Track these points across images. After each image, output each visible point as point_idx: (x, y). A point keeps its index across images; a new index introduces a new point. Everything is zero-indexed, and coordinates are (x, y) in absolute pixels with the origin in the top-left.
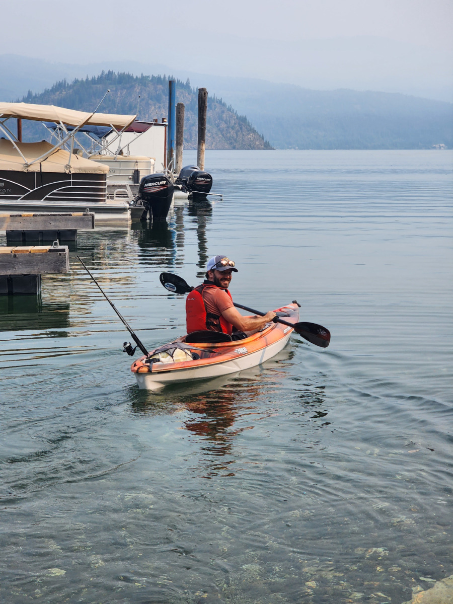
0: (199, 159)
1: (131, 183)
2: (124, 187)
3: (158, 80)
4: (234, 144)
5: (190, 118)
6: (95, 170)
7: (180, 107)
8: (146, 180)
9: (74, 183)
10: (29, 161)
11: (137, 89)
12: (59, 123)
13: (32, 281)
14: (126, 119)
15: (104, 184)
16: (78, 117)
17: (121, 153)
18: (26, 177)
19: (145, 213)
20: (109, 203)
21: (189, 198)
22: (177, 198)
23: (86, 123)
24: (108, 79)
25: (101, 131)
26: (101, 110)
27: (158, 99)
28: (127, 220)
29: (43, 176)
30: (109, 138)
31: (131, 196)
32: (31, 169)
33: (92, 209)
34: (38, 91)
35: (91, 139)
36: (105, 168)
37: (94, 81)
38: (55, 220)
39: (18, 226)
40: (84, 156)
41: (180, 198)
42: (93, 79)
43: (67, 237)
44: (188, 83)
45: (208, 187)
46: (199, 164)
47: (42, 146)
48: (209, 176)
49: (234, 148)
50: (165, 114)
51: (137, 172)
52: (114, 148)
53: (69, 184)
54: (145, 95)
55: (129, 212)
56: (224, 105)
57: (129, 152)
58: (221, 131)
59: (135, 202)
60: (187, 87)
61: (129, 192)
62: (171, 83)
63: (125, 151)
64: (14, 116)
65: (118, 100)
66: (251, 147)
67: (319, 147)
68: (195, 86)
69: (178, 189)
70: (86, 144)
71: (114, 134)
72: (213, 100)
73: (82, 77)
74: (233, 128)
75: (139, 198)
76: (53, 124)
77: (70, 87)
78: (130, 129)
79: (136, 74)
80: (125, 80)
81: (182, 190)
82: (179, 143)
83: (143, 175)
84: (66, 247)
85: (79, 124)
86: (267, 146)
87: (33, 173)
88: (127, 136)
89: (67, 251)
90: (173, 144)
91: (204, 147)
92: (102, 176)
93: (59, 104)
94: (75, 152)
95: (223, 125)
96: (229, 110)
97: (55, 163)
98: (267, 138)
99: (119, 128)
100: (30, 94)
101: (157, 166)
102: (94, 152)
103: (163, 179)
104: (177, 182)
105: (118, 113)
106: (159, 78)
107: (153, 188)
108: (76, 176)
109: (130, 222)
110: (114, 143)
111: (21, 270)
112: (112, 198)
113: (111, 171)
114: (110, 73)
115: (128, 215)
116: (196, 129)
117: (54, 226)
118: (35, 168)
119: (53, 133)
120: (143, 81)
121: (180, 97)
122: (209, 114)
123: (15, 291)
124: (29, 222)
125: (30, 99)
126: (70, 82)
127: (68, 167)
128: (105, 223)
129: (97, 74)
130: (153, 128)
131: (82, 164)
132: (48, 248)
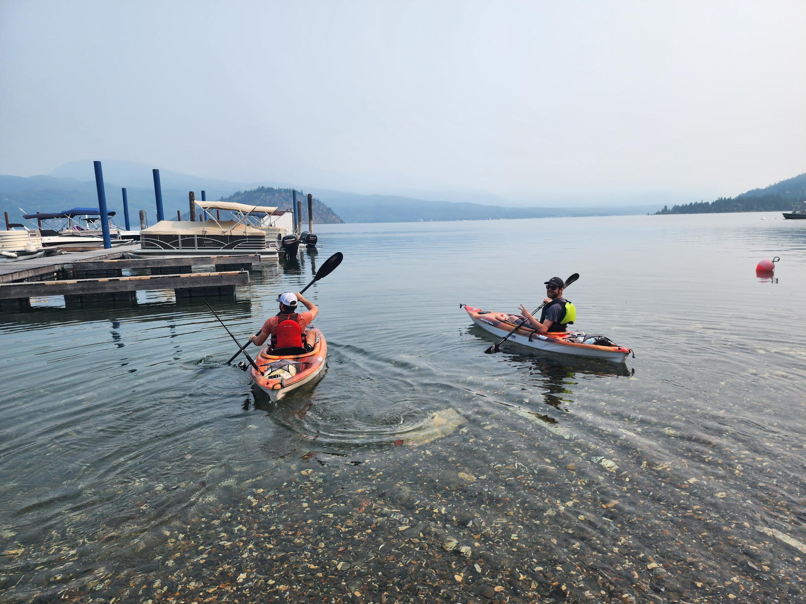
0: (310, 228)
1: (277, 240)
2: (274, 242)
3: (287, 191)
4: (326, 222)
5: (304, 208)
6: (259, 233)
7: (299, 203)
8: (285, 238)
9: (248, 241)
10: (224, 230)
11: (277, 195)
12: (239, 211)
13: (231, 289)
14: (273, 209)
15: (264, 241)
16: (249, 208)
17: (271, 226)
18: (224, 238)
19: (286, 254)
20: (267, 250)
21: (306, 247)
22: (301, 247)
23: (253, 211)
24: (261, 190)
25: (261, 215)
26: (259, 205)
27: (287, 200)
28: (277, 258)
29: (232, 238)
30: (265, 218)
31: (278, 246)
32: (226, 234)
33: (259, 253)
34: (226, 196)
35: (256, 219)
36: (265, 232)
37: (255, 191)
38: (240, 259)
39: (221, 262)
40: (253, 227)
41: (302, 247)
42: (254, 191)
43: (248, 266)
44: (302, 192)
45: (315, 241)
46: (310, 231)
47: (231, 223)
48: (315, 236)
49: (326, 223)
50: (292, 206)
51: (280, 235)
52: (267, 223)
53: (246, 241)
54: (281, 198)
55: (278, 254)
56: (320, 202)
57: (275, 226)
58: (319, 215)
59: (280, 249)
60: (301, 193)
61: (277, 244)
62: (294, 192)
63: (273, 225)
64: (215, 208)
65: (267, 200)
66: (334, 222)
67: (366, 222)
68: (306, 193)
69: (301, 243)
70: (253, 222)
71: (267, 217)
72: (315, 200)
73: (249, 189)
74: (325, 213)
75: (282, 247)
76: (236, 212)
77: (242, 194)
78: (275, 214)
79: (276, 188)
80: (270, 191)
81: (303, 243)
82: (300, 221)
83: (283, 236)
84: (248, 271)
85: (249, 212)
86: (342, 222)
87: (227, 236)
88: (274, 218)
89: (248, 273)
90: (297, 221)
91: (312, 222)
92: (263, 237)
93: (238, 202)
94: (248, 225)
95: (320, 212)
96: (323, 205)
97: (238, 231)
98: (341, 218)
99: (269, 213)
100: (222, 198)
101: (290, 232)
102: (258, 225)
103: (294, 237)
104: (300, 239)
105: (268, 206)
106: (287, 190)
107: (289, 242)
108: (249, 237)
109: (278, 259)
110: (267, 221)
111: (225, 283)
112: (268, 247)
113: (267, 234)
114: (263, 188)
115: (277, 255)
116: (307, 214)
117: (239, 261)
118: (228, 234)
119: (236, 216)
120: (279, 191)
121: (298, 199)
122: (313, 207)
123: (222, 293)
124: (226, 260)
125: (222, 200)
126: (242, 192)
127: (245, 232)
128: (266, 260)
129: (256, 188)
130: (286, 213)
131: (252, 231)
132: (238, 272)
